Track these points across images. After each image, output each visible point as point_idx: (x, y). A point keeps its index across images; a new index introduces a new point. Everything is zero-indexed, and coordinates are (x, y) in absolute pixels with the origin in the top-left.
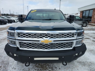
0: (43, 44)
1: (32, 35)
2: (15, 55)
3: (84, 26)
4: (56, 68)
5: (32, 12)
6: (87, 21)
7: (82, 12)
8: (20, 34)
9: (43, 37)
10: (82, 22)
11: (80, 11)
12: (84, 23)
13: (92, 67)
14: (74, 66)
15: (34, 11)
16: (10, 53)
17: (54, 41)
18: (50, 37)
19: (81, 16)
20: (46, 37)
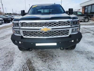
0: (43, 32)
1: (33, 24)
2: (20, 42)
3: (86, 21)
4: (56, 56)
5: (33, 7)
6: (89, 16)
7: (84, 8)
8: (23, 24)
9: (42, 26)
10: (84, 18)
11: (82, 7)
12: (85, 18)
13: (89, 55)
14: (72, 55)
15: (35, 6)
16: (16, 42)
17: (52, 29)
18: (49, 26)
19: (83, 12)
20: (45, 26)
